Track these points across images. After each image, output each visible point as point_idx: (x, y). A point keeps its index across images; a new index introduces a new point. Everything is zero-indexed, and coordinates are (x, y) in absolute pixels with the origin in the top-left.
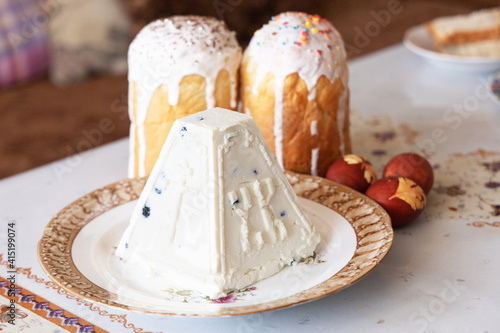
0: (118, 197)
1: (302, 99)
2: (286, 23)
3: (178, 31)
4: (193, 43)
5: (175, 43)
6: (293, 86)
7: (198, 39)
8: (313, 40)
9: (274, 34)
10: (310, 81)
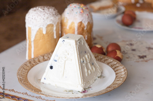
0: (32, 64)
1: (83, 29)
2: (75, 7)
3: (44, 11)
4: (50, 14)
5: (44, 15)
6: (80, 26)
7: (51, 13)
8: (85, 11)
9: (72, 10)
10: (85, 24)
